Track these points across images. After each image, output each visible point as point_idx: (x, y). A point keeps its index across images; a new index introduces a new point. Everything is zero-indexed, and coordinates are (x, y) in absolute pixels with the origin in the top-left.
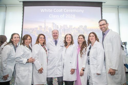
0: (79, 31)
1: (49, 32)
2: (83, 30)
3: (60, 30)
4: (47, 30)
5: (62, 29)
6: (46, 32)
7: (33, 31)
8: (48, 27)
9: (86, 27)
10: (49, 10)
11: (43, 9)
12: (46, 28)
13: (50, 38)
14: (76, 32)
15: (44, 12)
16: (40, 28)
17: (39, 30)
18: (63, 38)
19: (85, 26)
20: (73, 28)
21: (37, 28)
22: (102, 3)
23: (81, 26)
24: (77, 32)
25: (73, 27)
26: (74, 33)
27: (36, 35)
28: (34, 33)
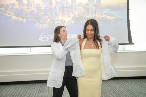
0: (87, 10)
1: (36, 11)
2: (94, 8)
3: (55, 8)
4: (33, 9)
5: (59, 6)
6: (31, 12)
7: (6, 9)
12: (30, 4)
13: (39, 23)
14: (82, 12)
17: (18, 7)
18: (60, 23)
20: (77, 5)
21: (13, 4)
24: (84, 11)
26: (78, 13)
27: (14, 17)
28: (9, 14)
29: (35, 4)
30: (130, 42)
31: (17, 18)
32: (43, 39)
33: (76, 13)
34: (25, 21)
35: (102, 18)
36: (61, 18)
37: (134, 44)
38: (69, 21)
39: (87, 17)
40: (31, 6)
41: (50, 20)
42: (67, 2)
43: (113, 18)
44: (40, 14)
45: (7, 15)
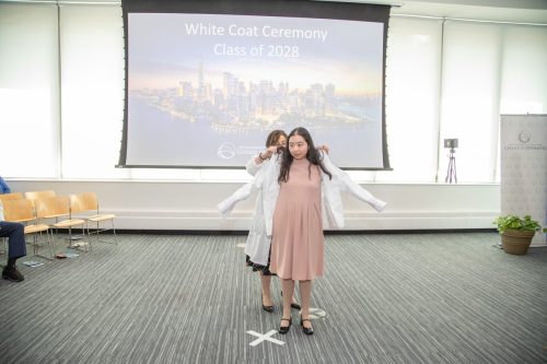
0: (309, 102)
1: (213, 102)
2: (321, 99)
3: (249, 96)
4: (209, 98)
5: (257, 93)
7: (162, 98)
8: (210, 86)
9: (331, 88)
10: (214, 27)
11: (192, 26)
12: (203, 89)
14: (299, 106)
15: (195, 33)
16: (184, 88)
17: (181, 94)
19: (330, 85)
20: (290, 92)
21: (174, 90)
22: (388, 7)
23: (317, 87)
24: (304, 104)
25: (291, 89)
26: (292, 109)
27: (173, 113)
28: (166, 106)
29: (214, 88)
30: (386, 166)
31: (179, 115)
32: (225, 154)
33: (288, 107)
34: (192, 120)
35: (337, 118)
36: (258, 116)
37: (392, 170)
38: (275, 122)
39: (308, 115)
40: (205, 91)
41: (237, 119)
42: (271, 88)
43: (356, 119)
44: (221, 107)
45: (163, 109)
